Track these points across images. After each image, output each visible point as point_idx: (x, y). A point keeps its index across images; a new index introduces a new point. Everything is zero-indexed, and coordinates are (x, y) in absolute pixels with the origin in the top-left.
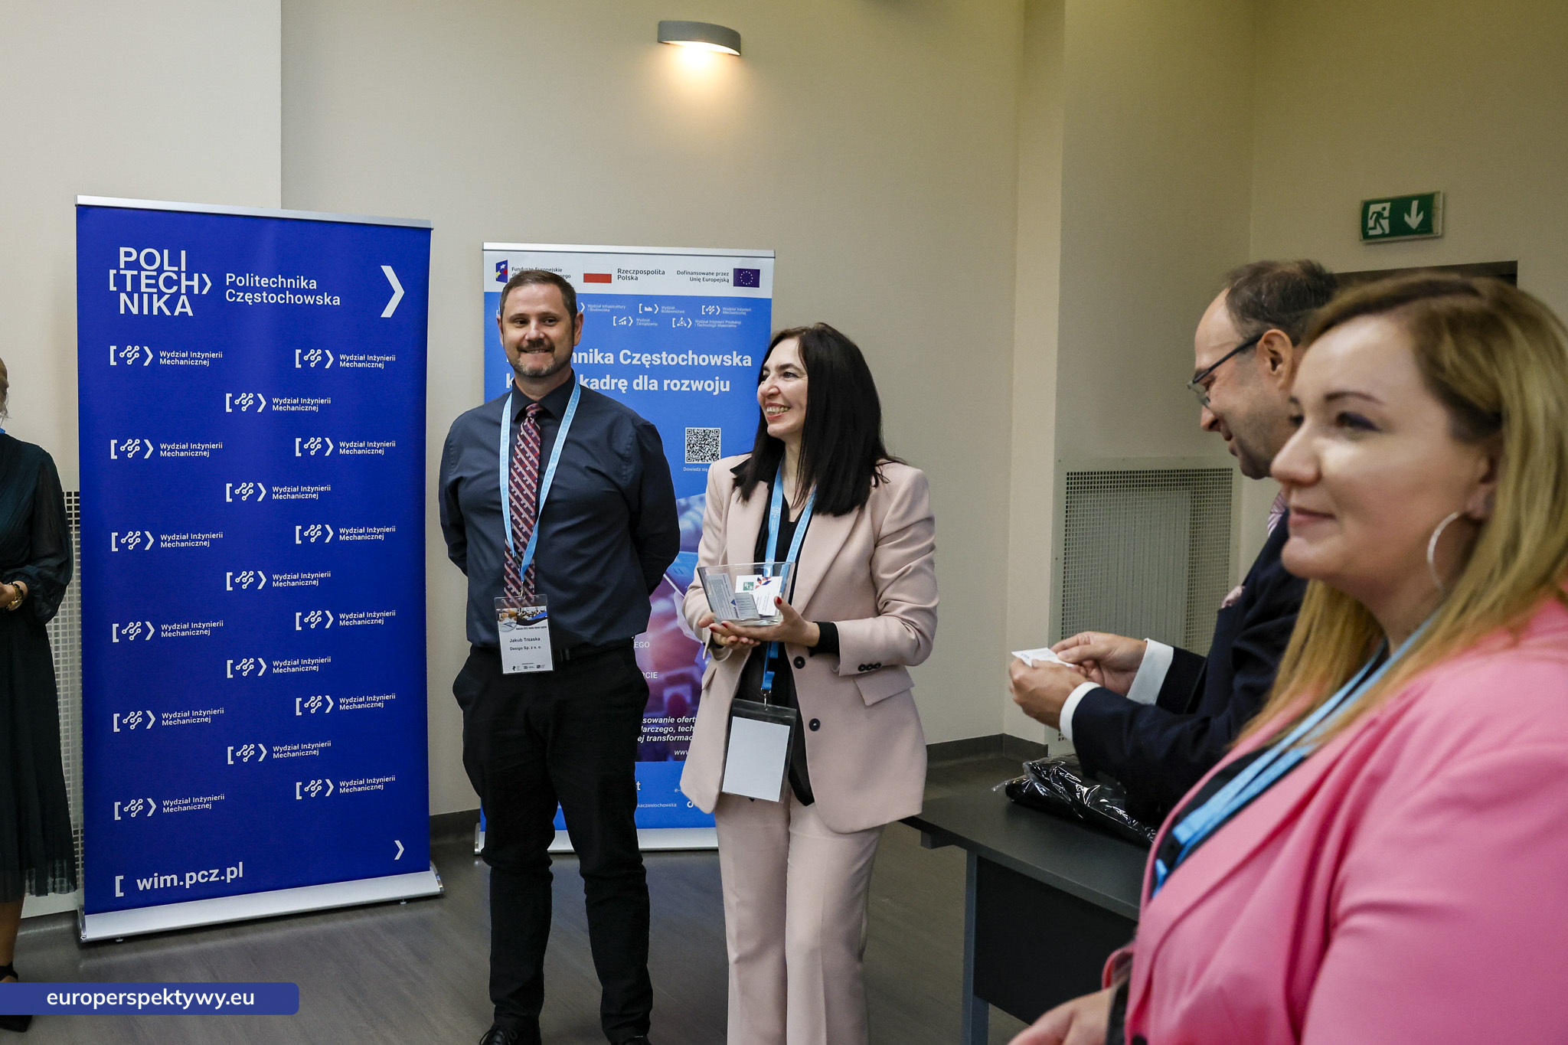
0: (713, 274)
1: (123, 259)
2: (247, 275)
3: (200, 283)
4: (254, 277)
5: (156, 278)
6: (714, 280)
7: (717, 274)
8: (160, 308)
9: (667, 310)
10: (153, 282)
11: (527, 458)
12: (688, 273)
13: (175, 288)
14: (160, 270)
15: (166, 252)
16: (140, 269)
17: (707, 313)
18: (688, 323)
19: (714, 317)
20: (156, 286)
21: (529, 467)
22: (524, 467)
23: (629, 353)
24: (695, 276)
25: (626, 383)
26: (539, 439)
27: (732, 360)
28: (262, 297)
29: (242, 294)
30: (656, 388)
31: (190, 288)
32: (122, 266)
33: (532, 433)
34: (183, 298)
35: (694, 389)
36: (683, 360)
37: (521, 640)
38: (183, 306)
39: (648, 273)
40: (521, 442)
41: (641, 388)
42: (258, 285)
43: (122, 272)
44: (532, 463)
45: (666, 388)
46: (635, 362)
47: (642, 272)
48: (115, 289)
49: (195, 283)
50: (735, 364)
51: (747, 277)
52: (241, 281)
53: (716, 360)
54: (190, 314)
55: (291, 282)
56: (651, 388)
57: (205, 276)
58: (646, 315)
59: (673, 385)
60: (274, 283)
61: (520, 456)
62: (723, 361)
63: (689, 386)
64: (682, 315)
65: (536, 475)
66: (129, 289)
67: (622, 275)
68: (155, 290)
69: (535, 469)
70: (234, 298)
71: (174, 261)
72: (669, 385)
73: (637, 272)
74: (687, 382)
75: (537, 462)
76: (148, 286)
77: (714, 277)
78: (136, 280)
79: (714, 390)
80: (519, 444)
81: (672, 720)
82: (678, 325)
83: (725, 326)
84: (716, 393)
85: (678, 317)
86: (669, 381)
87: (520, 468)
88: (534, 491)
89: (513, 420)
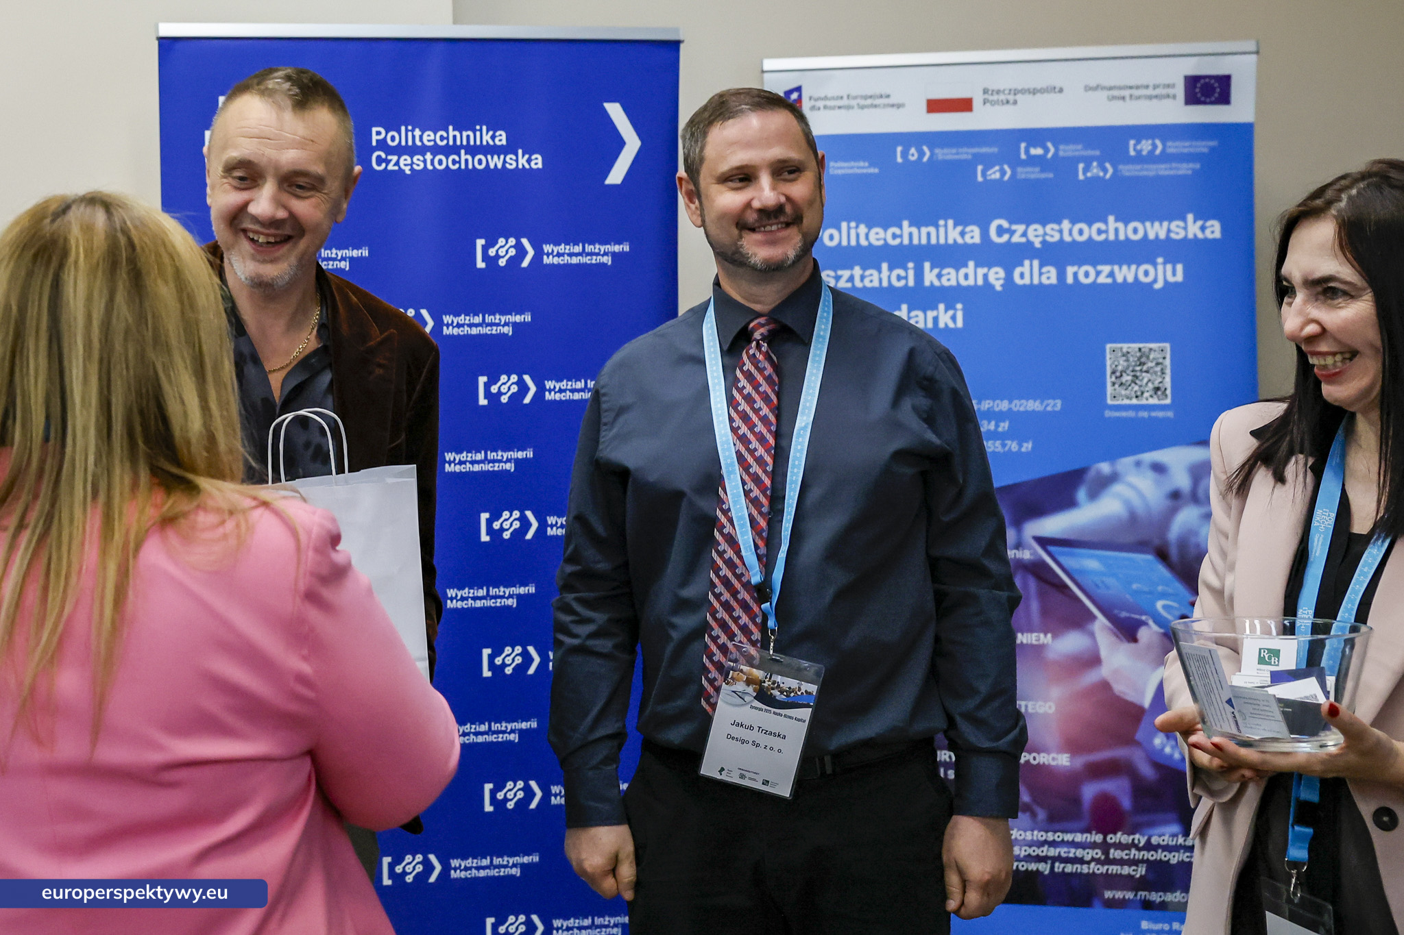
0: (1147, 87)
2: (403, 128)
4: (413, 130)
6: (1150, 97)
7: (1155, 87)
9: (1068, 150)
11: (756, 411)
12: (1104, 88)
17: (1139, 152)
18: (1105, 170)
19: (1151, 158)
21: (760, 427)
22: (751, 427)
23: (1005, 224)
24: (1116, 93)
25: (1002, 274)
26: (776, 378)
27: (1185, 229)
28: (424, 162)
29: (395, 159)
30: (1054, 280)
33: (765, 369)
35: (1120, 280)
36: (1100, 232)
37: (751, 728)
39: (1034, 92)
40: (743, 382)
41: (1027, 281)
42: (419, 144)
44: (764, 420)
45: (1070, 280)
46: (1016, 239)
47: (1023, 91)
50: (1191, 236)
51: (1208, 89)
52: (393, 139)
53: (1156, 230)
56: (1045, 281)
58: (1032, 161)
59: (1085, 274)
60: (442, 138)
61: (743, 406)
62: (1169, 231)
63: (1111, 274)
64: (1092, 159)
65: (772, 441)
67: (991, 98)
69: (770, 431)
70: (384, 165)
72: (1075, 275)
73: (1016, 92)
74: (1106, 269)
75: (772, 418)
77: (1150, 92)
79: (1155, 281)
80: (740, 385)
81: (1098, 838)
82: (1089, 175)
83: (1172, 173)
84: (1159, 285)
85: (1088, 162)
86: (1075, 268)
87: (744, 429)
88: (769, 468)
89: (725, 348)
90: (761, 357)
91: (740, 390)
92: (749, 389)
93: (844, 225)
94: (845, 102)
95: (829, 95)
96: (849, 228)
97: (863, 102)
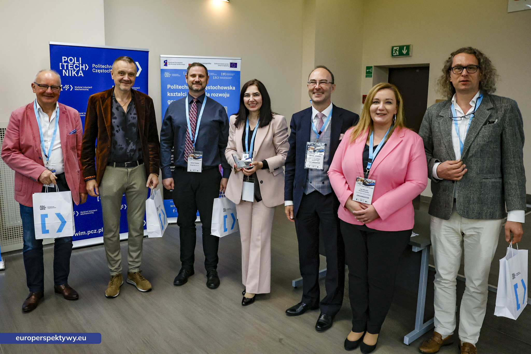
1: (63, 60)
2: (98, 65)
3: (85, 67)
4: (100, 65)
5: (73, 65)
8: (74, 74)
9: (212, 74)
10: (72, 66)
11: (194, 113)
13: (78, 68)
14: (74, 63)
15: (75, 58)
16: (68, 63)
17: (223, 75)
18: (218, 78)
19: (225, 76)
20: (73, 68)
21: (194, 116)
22: (193, 116)
24: (219, 65)
26: (197, 108)
27: (230, 88)
28: (103, 71)
29: (97, 70)
31: (82, 68)
32: (63, 62)
33: (195, 107)
34: (81, 71)
35: (220, 96)
36: (216, 88)
37: (194, 163)
38: (81, 74)
40: (192, 109)
42: (101, 68)
43: (63, 64)
44: (195, 115)
45: (212, 96)
48: (61, 69)
49: (84, 67)
50: (231, 89)
51: (234, 65)
52: (96, 66)
53: (225, 88)
54: (83, 76)
55: (111, 67)
57: (86, 65)
60: (106, 67)
62: (227, 88)
63: (218, 95)
65: (196, 118)
66: (65, 69)
68: (73, 69)
69: (196, 116)
70: (95, 71)
71: (78, 60)
72: (213, 95)
74: (218, 94)
76: (71, 68)
77: (225, 65)
78: (67, 66)
79: (225, 96)
82: (215, 78)
83: (228, 79)
84: (226, 97)
85: (215, 76)
86: (213, 94)
87: (192, 116)
88: (195, 122)
89: (189, 103)
90: (195, 105)
91: (191, 110)
92: (193, 110)
93: (174, 85)
94: (175, 63)
95: (172, 62)
96: (175, 86)
97: (178, 64)
